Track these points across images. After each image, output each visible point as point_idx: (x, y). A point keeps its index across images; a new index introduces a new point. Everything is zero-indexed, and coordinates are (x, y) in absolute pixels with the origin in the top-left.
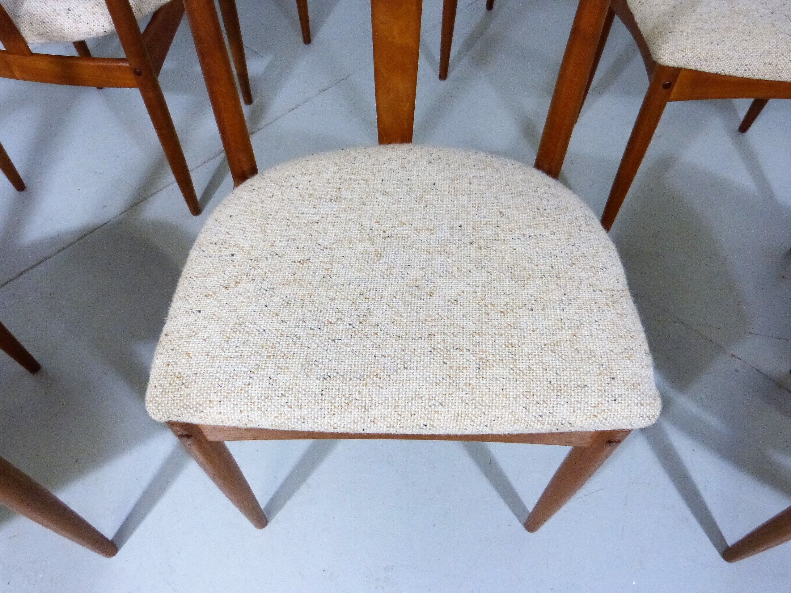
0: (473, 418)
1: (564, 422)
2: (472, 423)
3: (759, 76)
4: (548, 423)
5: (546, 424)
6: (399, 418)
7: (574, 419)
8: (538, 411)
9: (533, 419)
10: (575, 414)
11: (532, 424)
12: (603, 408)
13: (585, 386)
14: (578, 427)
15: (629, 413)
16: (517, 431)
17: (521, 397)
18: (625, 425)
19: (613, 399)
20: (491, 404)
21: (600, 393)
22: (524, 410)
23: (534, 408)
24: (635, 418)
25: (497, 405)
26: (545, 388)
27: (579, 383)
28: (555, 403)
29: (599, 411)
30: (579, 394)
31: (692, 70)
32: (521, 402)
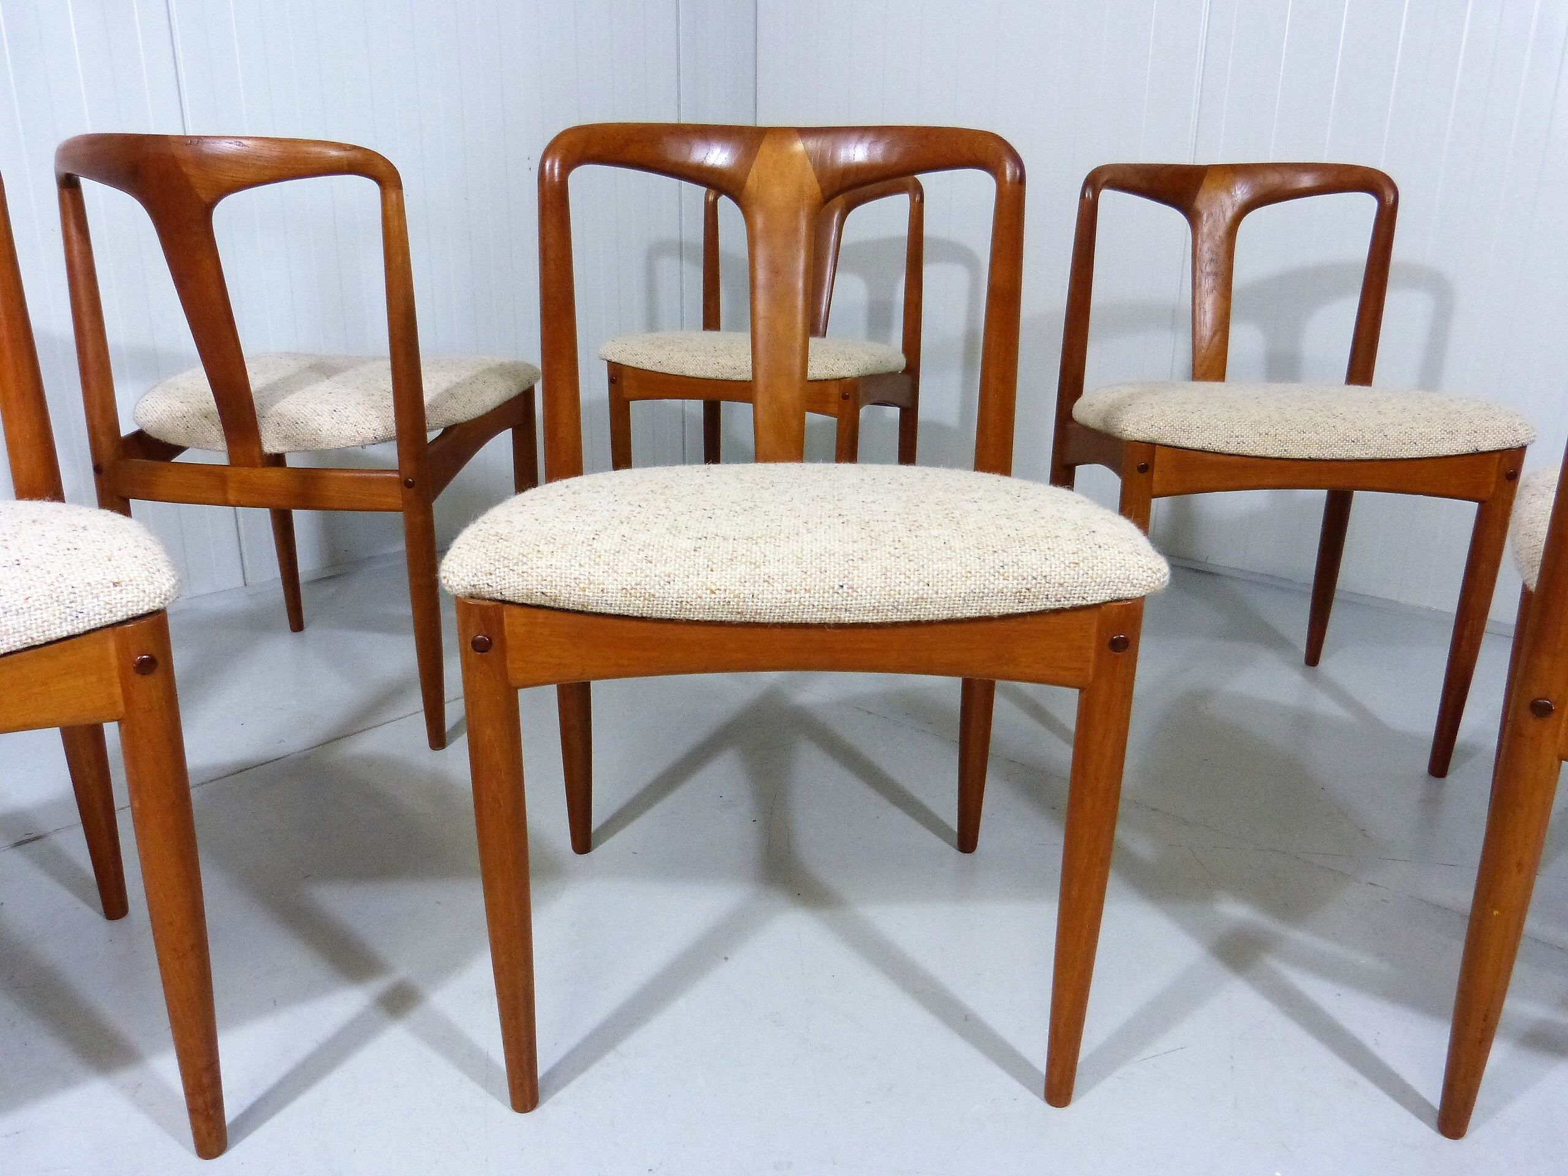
0: (908, 573)
1: (1034, 574)
2: (907, 580)
4: (1015, 578)
5: (1011, 578)
6: (804, 576)
7: (1048, 569)
8: (996, 561)
9: (992, 571)
10: (1048, 563)
11: (992, 578)
12: (1085, 555)
13: (1056, 537)
14: (1057, 585)
15: (1123, 562)
16: (972, 594)
17: (972, 548)
18: (1123, 581)
19: (1097, 546)
20: (930, 557)
21: (1078, 542)
22: (977, 560)
23: (991, 558)
24: (1132, 569)
25: (939, 557)
26: (1003, 540)
27: (1048, 535)
28: (1019, 552)
29: (1081, 558)
30: (1050, 543)
31: (1170, 446)
32: (972, 553)
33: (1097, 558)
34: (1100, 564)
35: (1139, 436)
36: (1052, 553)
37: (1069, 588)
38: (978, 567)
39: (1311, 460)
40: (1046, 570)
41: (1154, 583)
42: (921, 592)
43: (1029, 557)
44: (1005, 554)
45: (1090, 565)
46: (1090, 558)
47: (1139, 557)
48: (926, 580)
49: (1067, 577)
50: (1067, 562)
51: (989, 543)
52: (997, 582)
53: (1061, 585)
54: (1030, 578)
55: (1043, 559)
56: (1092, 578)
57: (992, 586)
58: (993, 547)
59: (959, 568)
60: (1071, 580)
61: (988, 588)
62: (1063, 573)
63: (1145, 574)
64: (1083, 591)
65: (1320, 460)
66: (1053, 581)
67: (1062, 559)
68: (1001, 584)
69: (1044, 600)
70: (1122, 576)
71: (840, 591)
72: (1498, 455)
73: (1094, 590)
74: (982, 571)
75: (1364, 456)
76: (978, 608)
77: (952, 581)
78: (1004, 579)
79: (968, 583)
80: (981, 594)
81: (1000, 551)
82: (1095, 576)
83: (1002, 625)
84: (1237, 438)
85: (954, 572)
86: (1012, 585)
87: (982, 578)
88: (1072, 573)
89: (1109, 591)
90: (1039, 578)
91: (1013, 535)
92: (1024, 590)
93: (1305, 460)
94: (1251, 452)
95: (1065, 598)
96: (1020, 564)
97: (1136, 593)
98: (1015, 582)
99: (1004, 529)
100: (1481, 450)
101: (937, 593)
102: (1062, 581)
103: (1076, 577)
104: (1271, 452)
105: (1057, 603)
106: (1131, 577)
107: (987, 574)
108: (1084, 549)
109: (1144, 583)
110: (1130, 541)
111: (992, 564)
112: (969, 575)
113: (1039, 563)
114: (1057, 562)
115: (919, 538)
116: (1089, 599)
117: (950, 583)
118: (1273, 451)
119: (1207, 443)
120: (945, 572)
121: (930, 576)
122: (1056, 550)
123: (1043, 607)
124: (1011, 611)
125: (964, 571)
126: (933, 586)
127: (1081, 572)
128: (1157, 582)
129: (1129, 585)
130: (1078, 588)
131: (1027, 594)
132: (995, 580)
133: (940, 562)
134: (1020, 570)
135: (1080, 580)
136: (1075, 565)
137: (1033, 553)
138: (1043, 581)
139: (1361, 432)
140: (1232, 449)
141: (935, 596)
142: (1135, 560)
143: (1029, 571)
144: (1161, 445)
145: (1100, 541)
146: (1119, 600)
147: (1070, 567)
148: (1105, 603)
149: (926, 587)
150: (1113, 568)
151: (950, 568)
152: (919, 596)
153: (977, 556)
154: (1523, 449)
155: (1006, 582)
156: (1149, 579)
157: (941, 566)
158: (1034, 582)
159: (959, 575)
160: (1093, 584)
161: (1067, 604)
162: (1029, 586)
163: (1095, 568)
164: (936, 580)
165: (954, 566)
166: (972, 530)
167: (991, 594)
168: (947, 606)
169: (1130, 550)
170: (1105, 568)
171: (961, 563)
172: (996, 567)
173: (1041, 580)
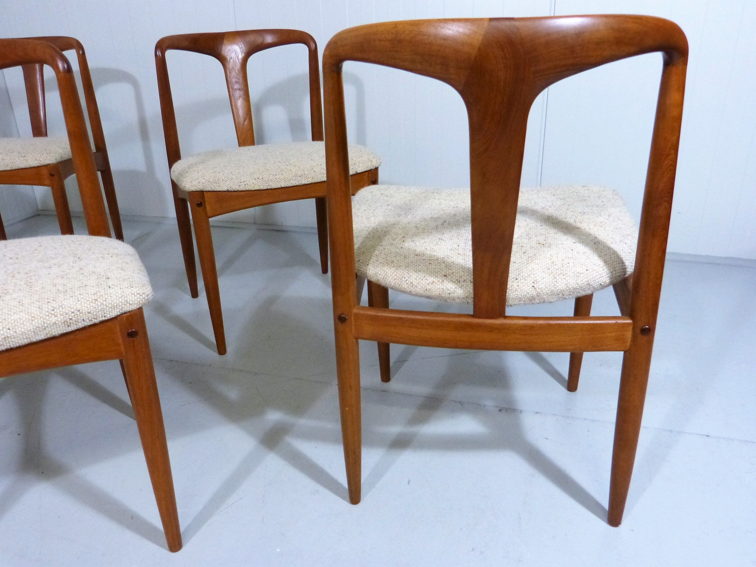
1: (72, 310)
3: (256, 188)
4: (61, 315)
5: (59, 315)
8: (49, 307)
9: (47, 314)
10: (80, 302)
11: (47, 318)
12: (101, 294)
13: (86, 286)
14: (87, 313)
15: (123, 293)
16: (38, 329)
17: (35, 302)
18: (124, 303)
19: (108, 287)
20: (9, 313)
21: (97, 287)
22: (38, 309)
23: (46, 306)
24: (128, 296)
25: (15, 311)
26: (54, 294)
27: (81, 285)
28: (63, 299)
29: (98, 296)
30: (82, 290)
31: (211, 191)
32: (35, 306)
33: (107, 294)
34: (109, 298)
35: (193, 189)
36: (82, 296)
37: (95, 313)
38: (38, 313)
39: (282, 188)
40: (79, 307)
41: (142, 301)
42: (6, 334)
43: (69, 301)
44: (55, 302)
45: (104, 299)
46: (104, 295)
47: (132, 289)
48: (8, 327)
49: (92, 308)
50: (90, 300)
51: (46, 297)
52: (51, 319)
53: (89, 313)
54: (70, 313)
55: (77, 301)
56: (106, 306)
57: (48, 322)
58: (48, 299)
59: (27, 316)
60: (95, 309)
61: (47, 323)
62: (89, 306)
63: (136, 298)
64: (103, 313)
65: (287, 187)
66: (84, 312)
67: (88, 299)
68: (54, 319)
69: (82, 322)
70: (123, 301)
72: (367, 173)
73: (109, 311)
74: (41, 315)
75: (307, 183)
76: (45, 334)
77: (23, 324)
78: (55, 317)
79: (34, 323)
80: (43, 328)
81: (52, 301)
82: (107, 304)
83: (64, 339)
85: (24, 319)
86: (60, 318)
87: (42, 319)
88: (94, 305)
89: (118, 310)
90: (75, 312)
91: (61, 288)
92: (68, 320)
93: (280, 188)
94: (252, 189)
95: (94, 318)
96: (63, 306)
97: (134, 307)
98: (62, 317)
99: (57, 285)
100: (358, 172)
101: (16, 332)
102: (89, 311)
103: (97, 307)
104: (262, 187)
105: (91, 322)
106: (128, 301)
107: (44, 316)
108: (100, 290)
109: (136, 302)
110: (129, 280)
111: (47, 310)
112: (33, 319)
113: (74, 303)
114: (85, 301)
115: (4, 302)
116: (108, 316)
117: (22, 326)
120: (19, 320)
121: (10, 324)
122: (84, 294)
123: (83, 326)
124: (65, 331)
125: (30, 317)
126: (12, 329)
127: (99, 304)
128: (144, 300)
129: (128, 305)
130: (100, 312)
131: (71, 321)
132: (49, 318)
133: (15, 315)
134: (64, 310)
135: (100, 308)
136: (95, 301)
137: (71, 299)
138: (78, 313)
139: (303, 171)
140: (242, 188)
141: (15, 334)
142: (130, 291)
143: (69, 309)
144: (205, 191)
145: (110, 283)
146: (125, 313)
147: (92, 302)
148: (118, 316)
149: (8, 331)
150: (117, 298)
151: (21, 317)
152: (6, 336)
153: (38, 306)
154: (377, 169)
155: (56, 318)
156: (139, 299)
157: (16, 317)
158: (73, 314)
159: (27, 320)
160: (108, 308)
161: (97, 321)
162: (70, 317)
163: (107, 300)
164: (13, 325)
165: (24, 315)
166: (38, 290)
167: (49, 326)
168: (25, 337)
169: (127, 286)
170: (112, 299)
171: (28, 312)
172: (49, 311)
173: (77, 313)
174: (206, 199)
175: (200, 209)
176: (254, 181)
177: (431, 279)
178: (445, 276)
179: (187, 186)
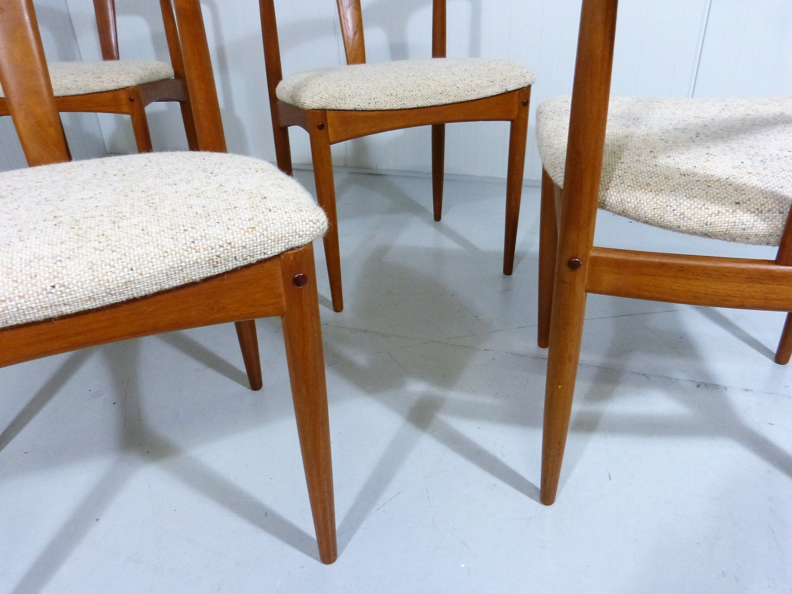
0: (112, 263)
1: (221, 243)
2: (113, 269)
3: (388, 107)
4: (205, 250)
5: (202, 250)
6: (15, 285)
7: (231, 237)
8: (188, 238)
9: (185, 247)
10: (230, 231)
11: (186, 253)
12: (259, 219)
13: (235, 207)
14: (240, 248)
15: (289, 219)
16: (172, 270)
17: (166, 230)
18: (292, 234)
19: (268, 210)
20: (130, 245)
21: (252, 209)
22: (171, 241)
23: (183, 236)
24: (297, 224)
25: (138, 243)
26: (192, 218)
27: (229, 207)
28: (205, 226)
29: (256, 223)
30: (231, 214)
31: (335, 110)
32: (166, 235)
33: (269, 221)
34: (272, 225)
35: (315, 106)
36: (232, 223)
37: (251, 248)
38: (173, 246)
39: (418, 108)
40: (230, 238)
41: (316, 231)
42: (127, 277)
43: (214, 230)
44: (194, 231)
45: (264, 227)
46: (263, 221)
47: (301, 213)
48: (129, 266)
49: (247, 240)
50: (245, 228)
51: (181, 223)
52: (190, 255)
53: (244, 247)
54: (217, 247)
55: (226, 229)
56: (267, 237)
57: (187, 260)
58: (184, 226)
59: (156, 250)
60: (252, 242)
61: (185, 262)
62: (243, 238)
63: (308, 226)
64: (263, 249)
65: (424, 107)
66: (237, 245)
67: (241, 226)
68: (194, 256)
69: (234, 261)
70: (291, 231)
71: (53, 291)
72: (517, 92)
73: (271, 246)
74: (177, 249)
75: (448, 102)
76: (182, 278)
77: (152, 262)
78: (196, 252)
79: (166, 261)
80: (180, 268)
81: (190, 229)
82: (269, 235)
83: (206, 285)
84: (374, 100)
85: (153, 254)
86: (204, 255)
87: (178, 255)
88: (251, 236)
89: (283, 244)
90: (225, 245)
91: (200, 211)
92: (215, 257)
93: (416, 108)
94: (384, 108)
95: (250, 256)
96: (207, 236)
97: (305, 241)
98: (206, 252)
99: (193, 207)
100: (509, 90)
101: (141, 274)
102: (244, 244)
103: (255, 238)
104: (395, 107)
105: (245, 261)
106: (298, 230)
107: (181, 251)
108: (258, 215)
109: (308, 233)
110: (294, 201)
111: (184, 242)
112: (166, 254)
113: (223, 233)
114: (238, 230)
115: (121, 229)
116: (269, 253)
117: (150, 264)
118: (396, 105)
119: (357, 105)
120: (145, 256)
121: (133, 262)
122: (236, 219)
123: (235, 266)
124: (209, 275)
125: (161, 252)
126: (137, 269)
127: (258, 234)
128: (318, 230)
129: (297, 236)
130: (259, 247)
131: (219, 260)
132: (188, 254)
133: (139, 248)
134: (209, 242)
135: (259, 240)
136: (252, 229)
137: (217, 225)
138: (229, 247)
139: (444, 87)
140: (372, 107)
141: (140, 277)
142: (299, 216)
143: (216, 241)
144: (329, 110)
145: (270, 205)
146: (292, 249)
147: (248, 232)
148: (282, 253)
149: (131, 272)
150: (283, 226)
151: (148, 252)
152: (127, 280)
153: (170, 236)
154: (529, 87)
155: (198, 254)
156: (312, 229)
157: (140, 251)
158: (221, 249)
159: (157, 256)
160: (269, 241)
161: (253, 260)
162: (218, 253)
163: (269, 229)
164: (138, 264)
165: (152, 248)
166: (167, 213)
167: (188, 266)
168: (154, 282)
169: (294, 209)
170: (276, 227)
171: (158, 245)
172: (188, 243)
173: (227, 246)
174: (329, 120)
175: (322, 132)
176: (386, 99)
177: (714, 208)
178: (737, 203)
179: (307, 102)
